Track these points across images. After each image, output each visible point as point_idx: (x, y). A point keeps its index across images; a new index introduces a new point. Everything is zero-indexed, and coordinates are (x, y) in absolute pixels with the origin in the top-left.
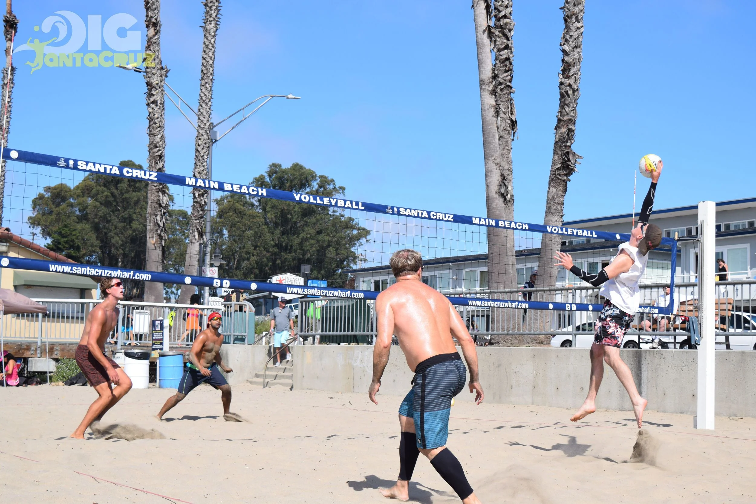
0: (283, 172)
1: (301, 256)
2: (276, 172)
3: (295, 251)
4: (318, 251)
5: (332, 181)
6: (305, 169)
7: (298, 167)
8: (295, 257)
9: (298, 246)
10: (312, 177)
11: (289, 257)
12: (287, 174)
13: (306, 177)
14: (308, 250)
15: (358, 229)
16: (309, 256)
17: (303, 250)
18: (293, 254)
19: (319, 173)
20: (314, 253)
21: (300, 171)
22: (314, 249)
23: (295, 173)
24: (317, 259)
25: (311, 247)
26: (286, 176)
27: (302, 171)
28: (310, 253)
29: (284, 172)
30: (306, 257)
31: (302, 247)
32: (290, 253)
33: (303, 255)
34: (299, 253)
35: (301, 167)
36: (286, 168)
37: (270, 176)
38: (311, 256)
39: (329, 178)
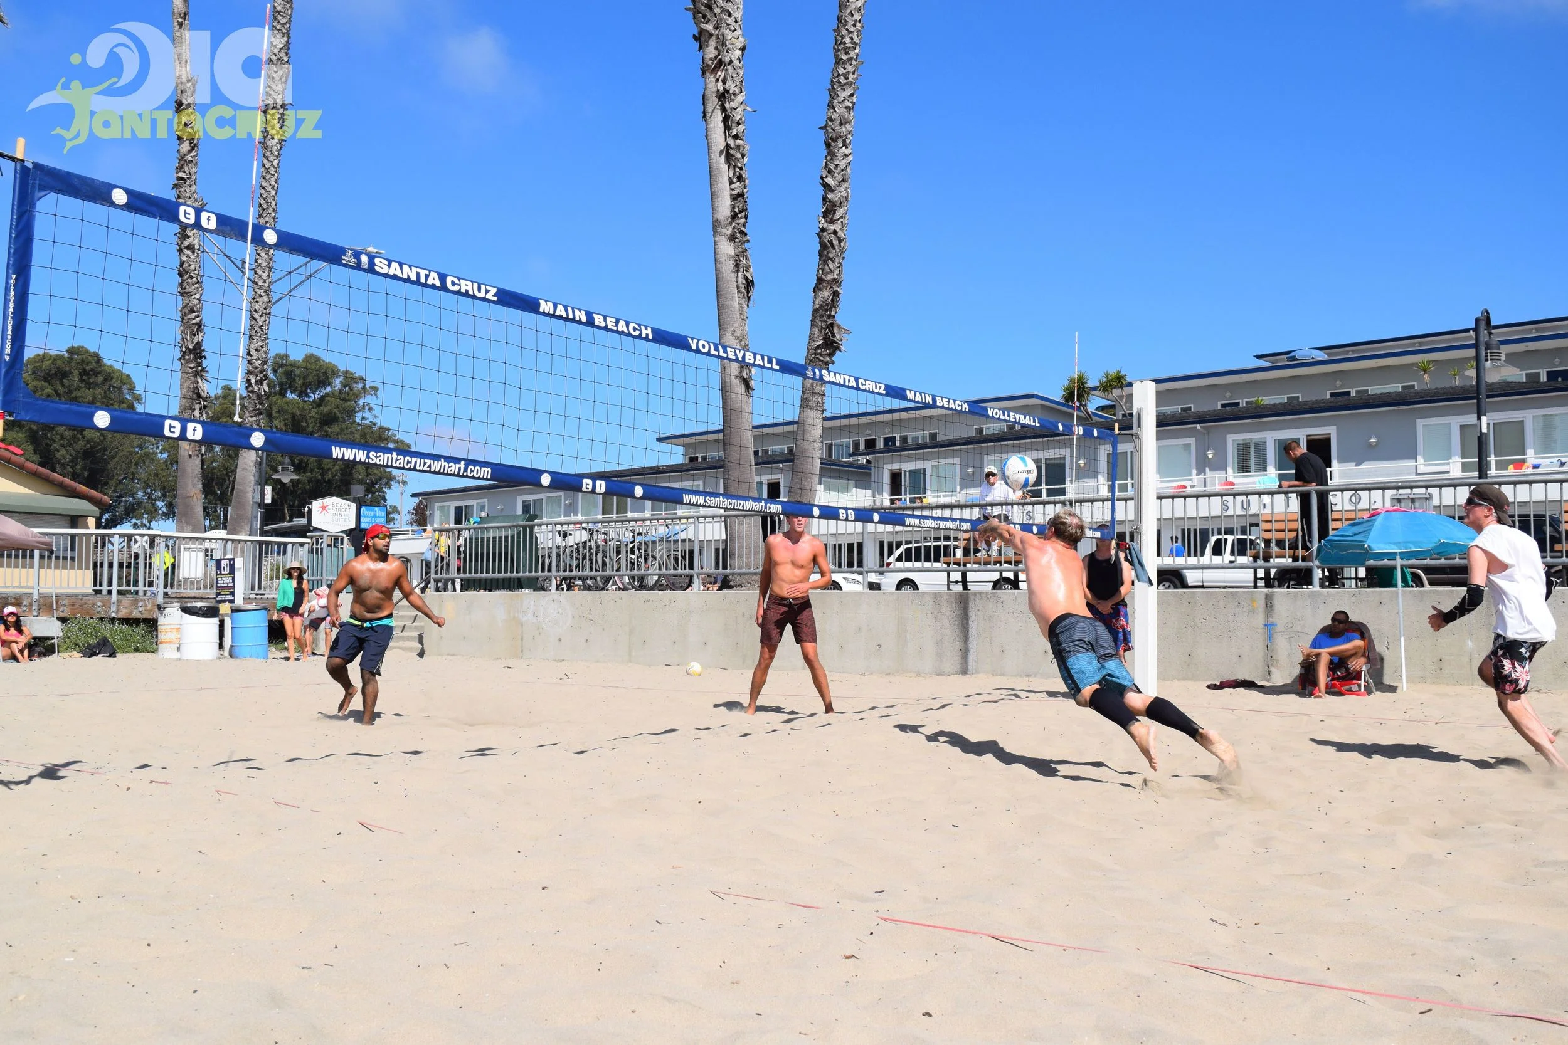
0: (291, 365)
1: (320, 477)
2: (282, 365)
3: (312, 471)
4: (341, 470)
5: (361, 378)
6: (324, 361)
7: (313, 360)
8: (311, 478)
9: (315, 464)
10: (333, 371)
11: (304, 478)
12: (298, 367)
13: (326, 373)
14: (329, 469)
15: (396, 442)
16: (330, 476)
17: (323, 469)
18: (309, 474)
19: (342, 368)
20: (336, 475)
21: (317, 364)
22: (337, 467)
23: (309, 366)
24: (341, 480)
25: (334, 465)
26: (297, 372)
27: (319, 364)
28: (332, 473)
29: (293, 364)
30: (327, 479)
31: (321, 465)
32: (304, 473)
33: (323, 475)
34: (317, 473)
35: (318, 359)
36: (297, 359)
37: (275, 371)
38: (333, 477)
39: (357, 375)
